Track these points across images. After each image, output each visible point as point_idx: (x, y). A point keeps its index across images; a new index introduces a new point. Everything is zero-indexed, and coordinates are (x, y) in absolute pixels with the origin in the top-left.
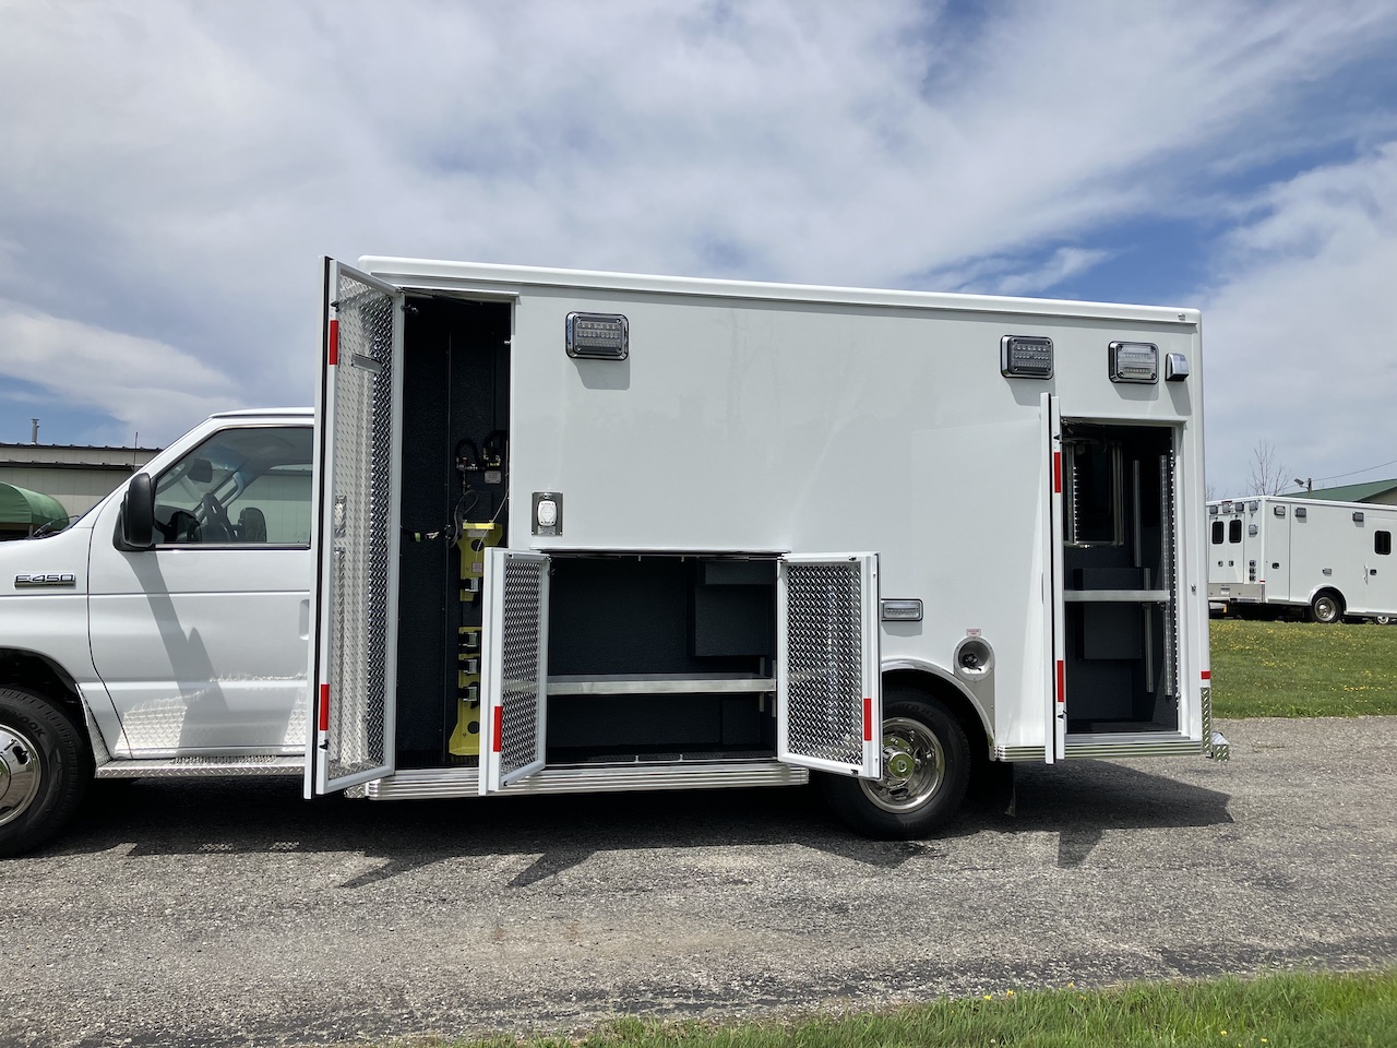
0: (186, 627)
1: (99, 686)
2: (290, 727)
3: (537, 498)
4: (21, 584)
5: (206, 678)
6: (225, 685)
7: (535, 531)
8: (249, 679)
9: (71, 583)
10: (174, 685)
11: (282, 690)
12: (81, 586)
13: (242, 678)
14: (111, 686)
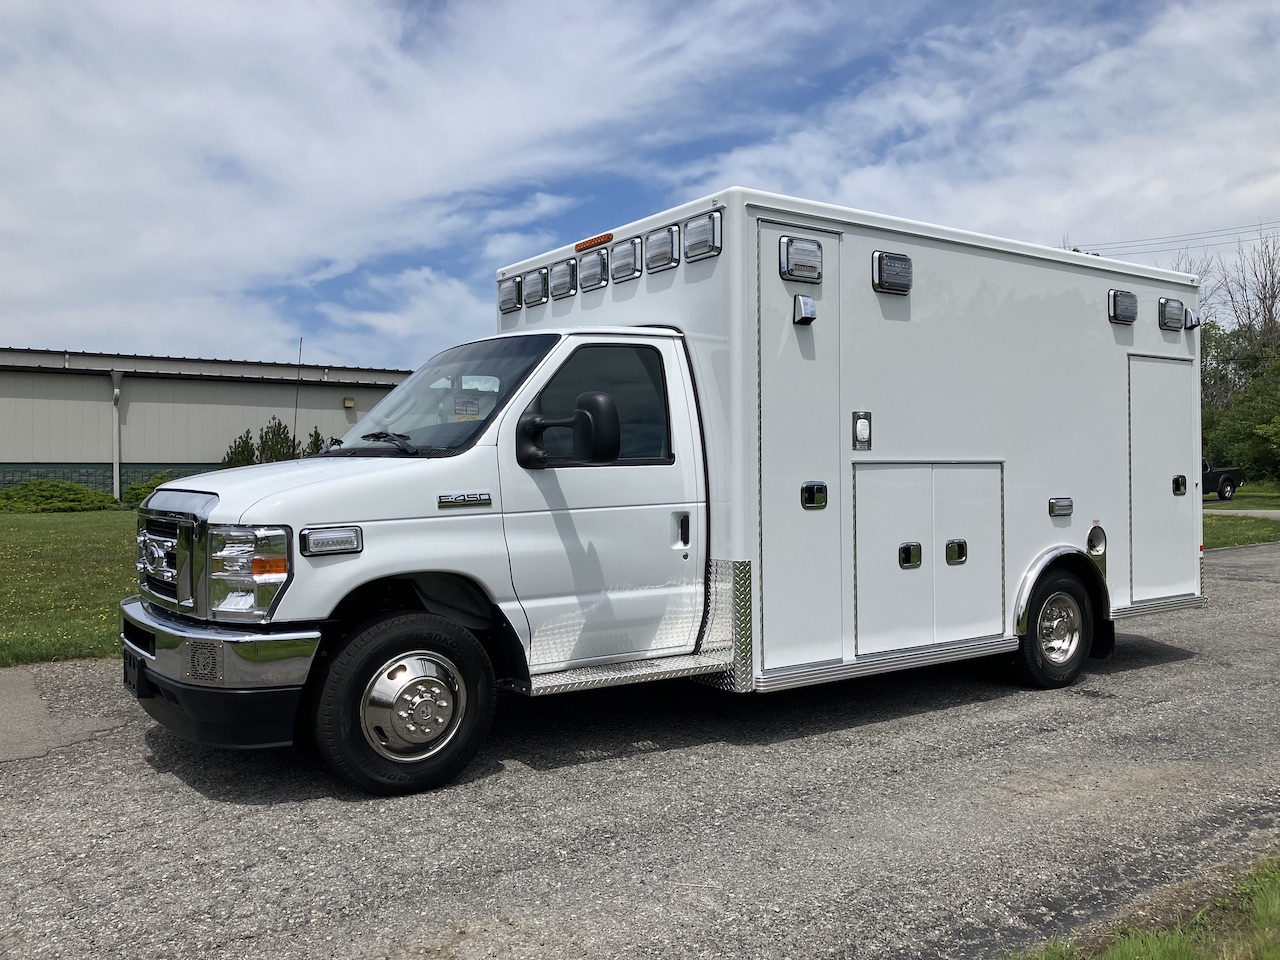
0: (584, 542)
1: (515, 605)
2: (659, 632)
3: (856, 417)
4: (444, 504)
5: (597, 591)
6: (613, 596)
7: (854, 445)
8: (631, 589)
9: (487, 503)
10: (573, 600)
11: (657, 597)
12: (496, 505)
13: (626, 589)
14: (527, 604)
